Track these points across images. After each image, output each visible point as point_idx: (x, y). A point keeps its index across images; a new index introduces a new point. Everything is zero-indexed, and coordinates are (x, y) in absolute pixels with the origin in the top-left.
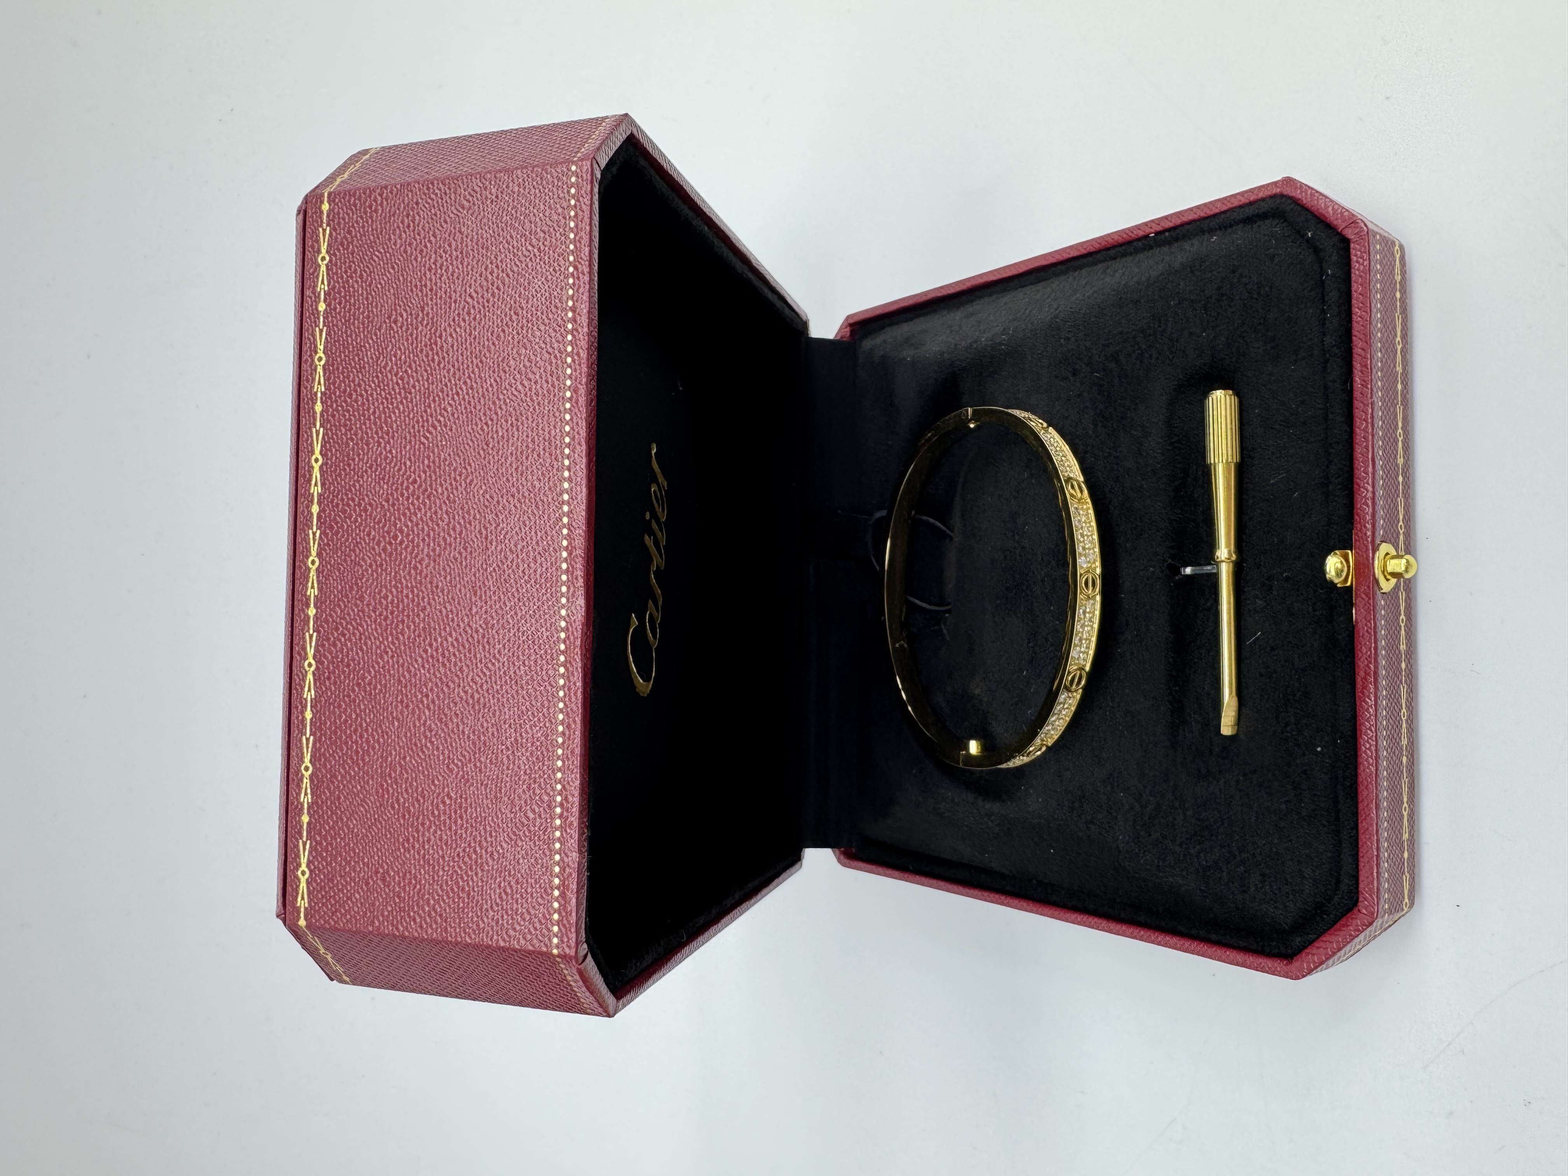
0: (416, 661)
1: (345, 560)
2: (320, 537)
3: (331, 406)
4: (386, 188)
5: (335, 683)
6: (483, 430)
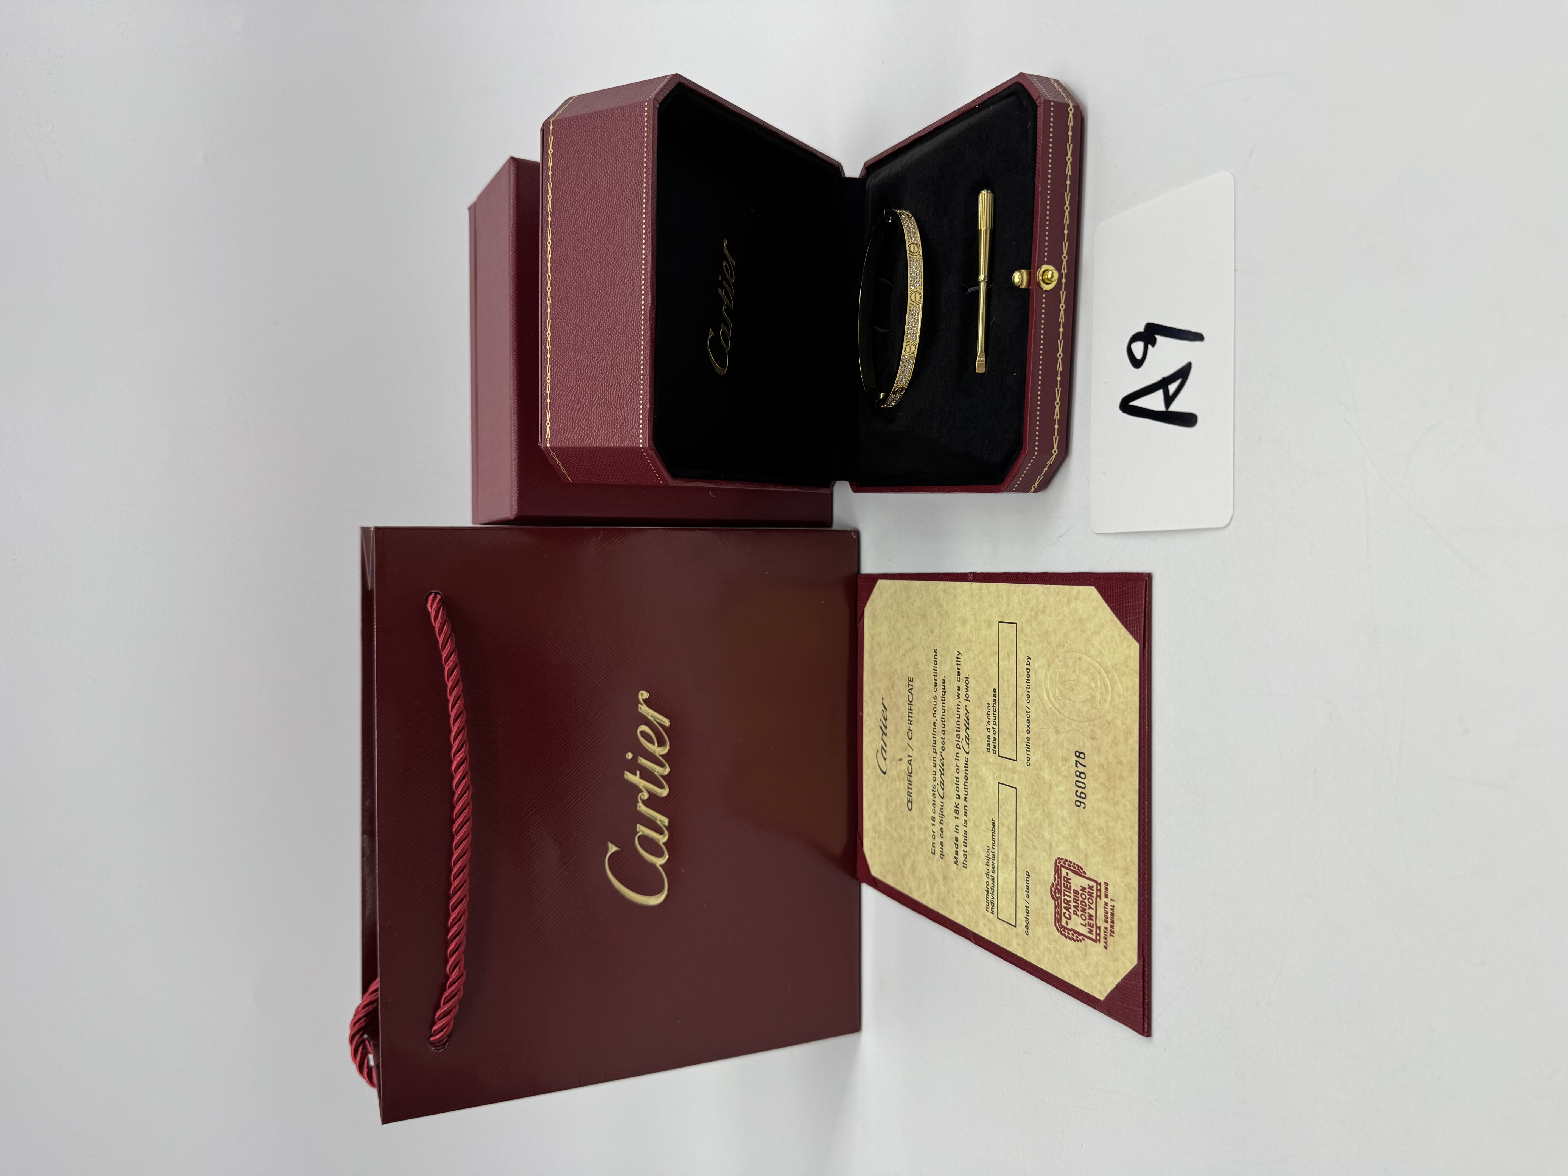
0: (589, 328)
1: (561, 287)
2: (551, 277)
3: (555, 218)
4: (575, 117)
5: (559, 341)
6: (613, 224)
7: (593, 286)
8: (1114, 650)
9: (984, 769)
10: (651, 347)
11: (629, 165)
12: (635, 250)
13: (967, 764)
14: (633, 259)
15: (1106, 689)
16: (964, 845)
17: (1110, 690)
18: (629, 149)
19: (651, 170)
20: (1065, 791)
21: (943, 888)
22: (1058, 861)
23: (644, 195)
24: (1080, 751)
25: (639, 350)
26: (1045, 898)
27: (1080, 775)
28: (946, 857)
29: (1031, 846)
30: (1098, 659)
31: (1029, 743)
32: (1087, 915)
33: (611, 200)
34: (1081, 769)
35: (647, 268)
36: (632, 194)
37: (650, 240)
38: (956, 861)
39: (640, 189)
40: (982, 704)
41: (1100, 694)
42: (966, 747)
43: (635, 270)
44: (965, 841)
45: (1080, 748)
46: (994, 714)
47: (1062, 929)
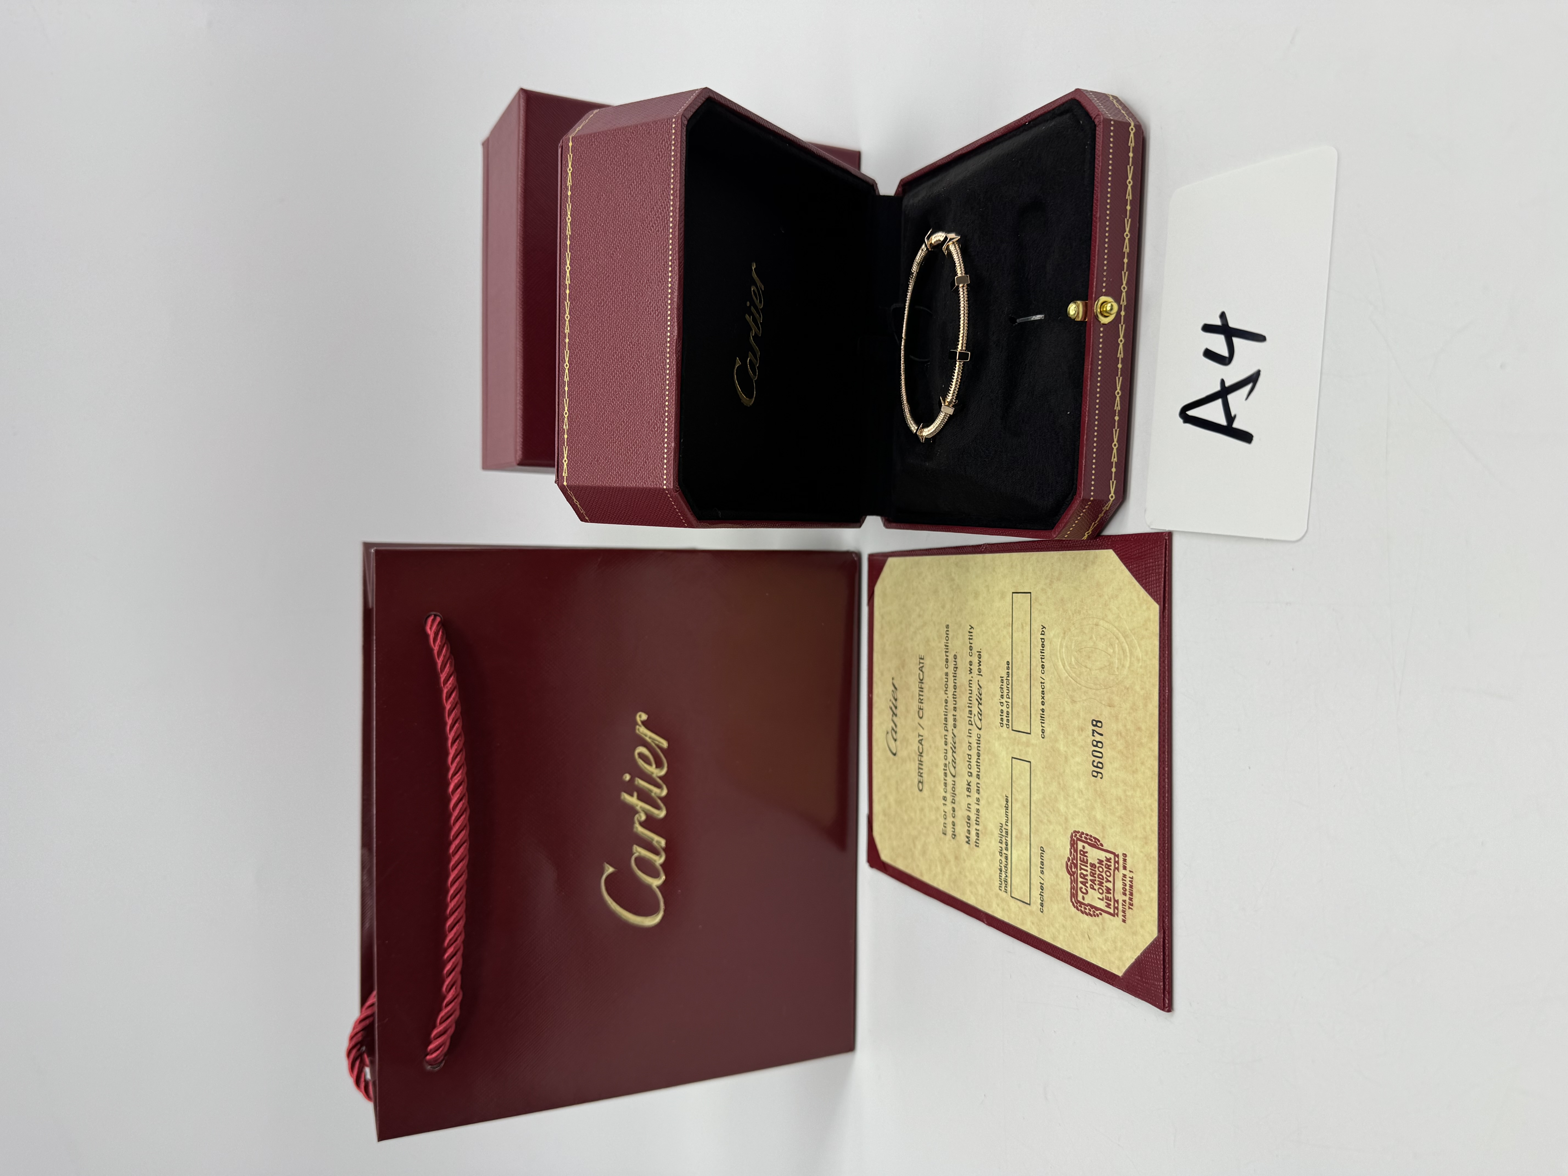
7: (614, 315)
8: (1133, 613)
9: (997, 744)
10: (677, 382)
11: (654, 187)
12: (660, 278)
13: (979, 741)
14: (658, 287)
15: (1124, 654)
16: (976, 824)
17: (1128, 654)
18: (654, 169)
19: (678, 192)
20: (1082, 761)
21: (954, 869)
22: (1074, 834)
23: (671, 219)
24: (1096, 720)
25: (664, 385)
26: (1060, 874)
27: (1097, 744)
28: (958, 837)
29: (1045, 821)
30: (1116, 624)
31: (1044, 715)
32: (1104, 889)
33: (635, 224)
34: (1098, 738)
35: (674, 298)
36: (658, 217)
37: (676, 268)
38: (967, 840)
39: (666, 213)
40: (994, 677)
41: (1118, 659)
42: (978, 723)
43: (660, 299)
44: (978, 820)
45: (1098, 717)
46: (1007, 687)
47: (1079, 904)
